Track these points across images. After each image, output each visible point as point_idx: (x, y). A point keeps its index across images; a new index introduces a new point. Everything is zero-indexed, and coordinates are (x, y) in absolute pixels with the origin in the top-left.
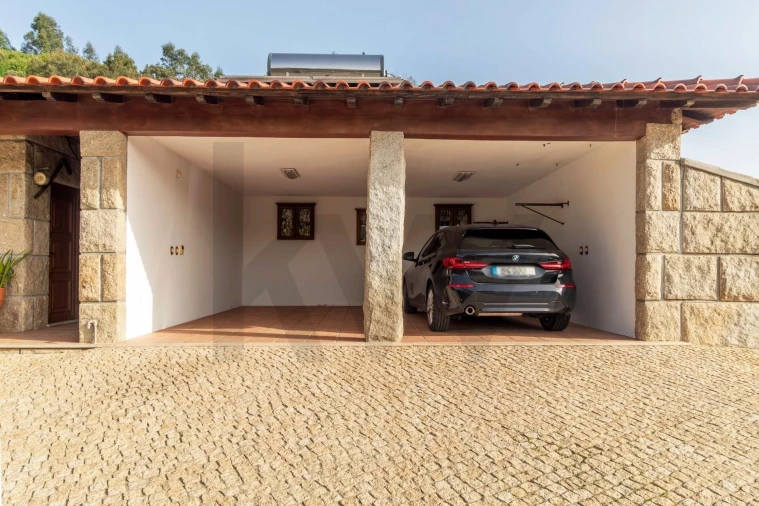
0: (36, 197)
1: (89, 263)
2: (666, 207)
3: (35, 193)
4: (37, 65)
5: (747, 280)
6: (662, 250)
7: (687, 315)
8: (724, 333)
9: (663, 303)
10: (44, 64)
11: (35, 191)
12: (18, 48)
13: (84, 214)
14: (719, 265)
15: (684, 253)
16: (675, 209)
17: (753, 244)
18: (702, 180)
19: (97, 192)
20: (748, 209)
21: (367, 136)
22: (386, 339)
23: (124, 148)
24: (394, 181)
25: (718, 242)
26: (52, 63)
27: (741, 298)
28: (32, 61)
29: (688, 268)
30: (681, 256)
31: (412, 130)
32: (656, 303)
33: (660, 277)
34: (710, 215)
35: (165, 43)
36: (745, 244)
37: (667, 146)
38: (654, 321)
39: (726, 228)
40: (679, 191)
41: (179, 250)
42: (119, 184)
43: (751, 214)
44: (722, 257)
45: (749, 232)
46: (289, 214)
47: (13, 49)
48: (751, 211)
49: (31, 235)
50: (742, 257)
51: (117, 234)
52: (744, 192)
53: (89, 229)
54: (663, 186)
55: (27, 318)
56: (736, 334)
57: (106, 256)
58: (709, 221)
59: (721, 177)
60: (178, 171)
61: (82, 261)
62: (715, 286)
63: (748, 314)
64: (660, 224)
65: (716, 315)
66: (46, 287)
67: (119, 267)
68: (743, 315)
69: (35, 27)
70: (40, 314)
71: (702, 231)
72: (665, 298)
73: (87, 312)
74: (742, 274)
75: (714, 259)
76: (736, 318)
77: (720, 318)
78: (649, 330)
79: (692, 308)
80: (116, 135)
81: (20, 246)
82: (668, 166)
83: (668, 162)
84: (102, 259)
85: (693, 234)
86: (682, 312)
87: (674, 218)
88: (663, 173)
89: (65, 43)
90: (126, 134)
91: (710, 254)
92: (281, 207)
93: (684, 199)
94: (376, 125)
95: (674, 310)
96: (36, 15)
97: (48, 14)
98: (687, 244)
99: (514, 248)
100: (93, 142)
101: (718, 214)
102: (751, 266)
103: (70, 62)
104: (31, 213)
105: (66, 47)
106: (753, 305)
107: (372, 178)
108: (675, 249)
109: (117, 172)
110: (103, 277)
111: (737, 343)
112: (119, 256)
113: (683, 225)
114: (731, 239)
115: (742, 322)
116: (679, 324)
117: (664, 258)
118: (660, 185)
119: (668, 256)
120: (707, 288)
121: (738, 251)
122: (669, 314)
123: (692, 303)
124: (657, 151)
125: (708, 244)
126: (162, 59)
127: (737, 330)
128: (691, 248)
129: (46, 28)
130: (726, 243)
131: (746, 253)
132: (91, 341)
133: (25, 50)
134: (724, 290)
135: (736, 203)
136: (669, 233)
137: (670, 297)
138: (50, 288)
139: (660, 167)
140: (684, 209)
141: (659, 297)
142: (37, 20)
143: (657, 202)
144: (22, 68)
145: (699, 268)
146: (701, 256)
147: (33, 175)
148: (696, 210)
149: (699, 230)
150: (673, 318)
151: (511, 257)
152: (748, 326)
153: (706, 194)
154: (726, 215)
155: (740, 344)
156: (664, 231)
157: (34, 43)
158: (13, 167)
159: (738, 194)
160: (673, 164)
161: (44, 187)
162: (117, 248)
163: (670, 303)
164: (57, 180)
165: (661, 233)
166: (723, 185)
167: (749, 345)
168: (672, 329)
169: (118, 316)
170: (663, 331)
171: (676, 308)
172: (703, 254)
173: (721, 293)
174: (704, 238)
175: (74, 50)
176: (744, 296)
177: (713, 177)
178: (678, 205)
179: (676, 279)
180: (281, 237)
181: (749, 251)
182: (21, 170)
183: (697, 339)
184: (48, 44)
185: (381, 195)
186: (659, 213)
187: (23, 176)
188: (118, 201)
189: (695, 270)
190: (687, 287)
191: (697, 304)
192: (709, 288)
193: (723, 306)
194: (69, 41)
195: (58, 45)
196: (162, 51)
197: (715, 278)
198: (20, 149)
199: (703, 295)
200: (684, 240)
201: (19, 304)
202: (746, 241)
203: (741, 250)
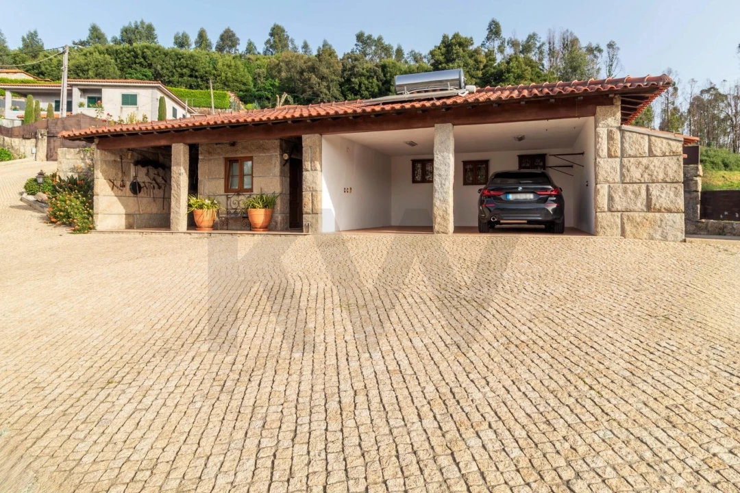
0: (284, 165)
1: (307, 196)
2: (610, 156)
3: (284, 163)
4: (273, 64)
5: (667, 198)
6: (608, 182)
7: (625, 221)
8: (651, 232)
9: (609, 213)
10: (277, 62)
11: (284, 162)
12: (261, 52)
13: (304, 173)
14: (648, 190)
15: (623, 183)
16: (616, 157)
17: (671, 176)
18: (634, 138)
19: (309, 163)
20: (667, 154)
21: (434, 126)
22: (443, 233)
23: (321, 141)
24: (447, 150)
25: (646, 176)
26: (283, 61)
27: (663, 210)
28: (270, 62)
29: (625, 191)
30: (621, 185)
31: (456, 122)
32: (604, 214)
33: (606, 197)
34: (640, 159)
35: (357, 32)
36: (665, 176)
37: (610, 119)
38: (602, 224)
39: (651, 167)
40: (619, 145)
41: (349, 190)
42: (319, 159)
43: (670, 157)
44: (649, 184)
45: (668, 168)
46: (419, 166)
47: (259, 53)
48: (670, 156)
49: (282, 184)
50: (664, 185)
51: (318, 182)
52: (664, 144)
53: (306, 180)
54: (608, 143)
55: (281, 224)
56: (660, 232)
57: (314, 193)
58: (640, 163)
59: (649, 135)
60: (348, 148)
61: (304, 195)
62: (645, 203)
63: (668, 220)
64: (606, 166)
65: (645, 220)
66: (288, 210)
67: (319, 198)
68: (664, 221)
69: (272, 35)
70: (286, 223)
71: (635, 169)
72: (610, 210)
73: (307, 219)
74: (663, 195)
75: (644, 187)
76: (659, 222)
77: (648, 223)
78: (599, 229)
79: (628, 216)
80: (317, 136)
81: (278, 190)
82: (611, 131)
83: (611, 128)
84: (312, 194)
85: (628, 171)
86: (622, 219)
87: (616, 163)
88: (608, 135)
89: (290, 43)
90: (321, 135)
91: (641, 183)
92: (414, 162)
93: (623, 150)
94: (437, 121)
95: (616, 218)
96: (272, 26)
97: (280, 24)
98: (625, 177)
99: (520, 183)
100: (308, 140)
101: (646, 158)
102: (670, 190)
103: (294, 59)
104: (282, 173)
105: (290, 46)
106: (672, 214)
107: (435, 148)
108: (616, 181)
109: (318, 153)
110: (313, 202)
111: (660, 238)
112: (319, 192)
113: (622, 166)
114: (655, 173)
115: (663, 225)
116: (620, 226)
117: (609, 186)
118: (606, 143)
119: (612, 185)
120: (639, 205)
121: (660, 181)
122: (612, 220)
123: (629, 213)
124: (603, 122)
125: (639, 177)
126: (356, 45)
127: (660, 230)
128: (627, 180)
129: (277, 34)
130: (652, 176)
131: (666, 182)
132: (308, 232)
133: (265, 53)
134: (651, 205)
135: (659, 150)
136: (612, 171)
137: (613, 209)
138: (290, 211)
139: (606, 132)
140: (622, 156)
141: (606, 209)
142: (273, 29)
143: (604, 152)
144: (264, 66)
145: (633, 192)
146: (635, 185)
147: (282, 155)
148: (630, 156)
149: (633, 169)
150: (615, 222)
151: (517, 188)
152: (668, 227)
153: (637, 146)
154: (651, 158)
155: (662, 239)
156: (608, 170)
157: (271, 47)
158: (275, 152)
159: (660, 145)
160: (614, 130)
161: (287, 161)
162: (318, 189)
163: (613, 213)
164: (292, 156)
165: (606, 172)
166: (650, 140)
167: (669, 239)
168: (615, 229)
169: (319, 222)
170: (609, 230)
171: (618, 216)
172: (636, 183)
173: (649, 207)
174: (636, 174)
175: (295, 47)
176: (665, 209)
177: (642, 136)
178: (619, 154)
179: (617, 198)
180: (414, 181)
181: (668, 180)
182: (278, 153)
183: (631, 235)
184: (280, 46)
185: (440, 157)
186: (605, 159)
187: (279, 156)
188: (318, 167)
189: (630, 193)
190: (625, 204)
191: (632, 214)
192: (640, 203)
193: (650, 215)
194: (292, 41)
195: (286, 46)
196: (355, 38)
197: (645, 197)
198: (277, 142)
199: (636, 208)
200: (622, 175)
201: (278, 217)
202: (666, 174)
203: (662, 180)
